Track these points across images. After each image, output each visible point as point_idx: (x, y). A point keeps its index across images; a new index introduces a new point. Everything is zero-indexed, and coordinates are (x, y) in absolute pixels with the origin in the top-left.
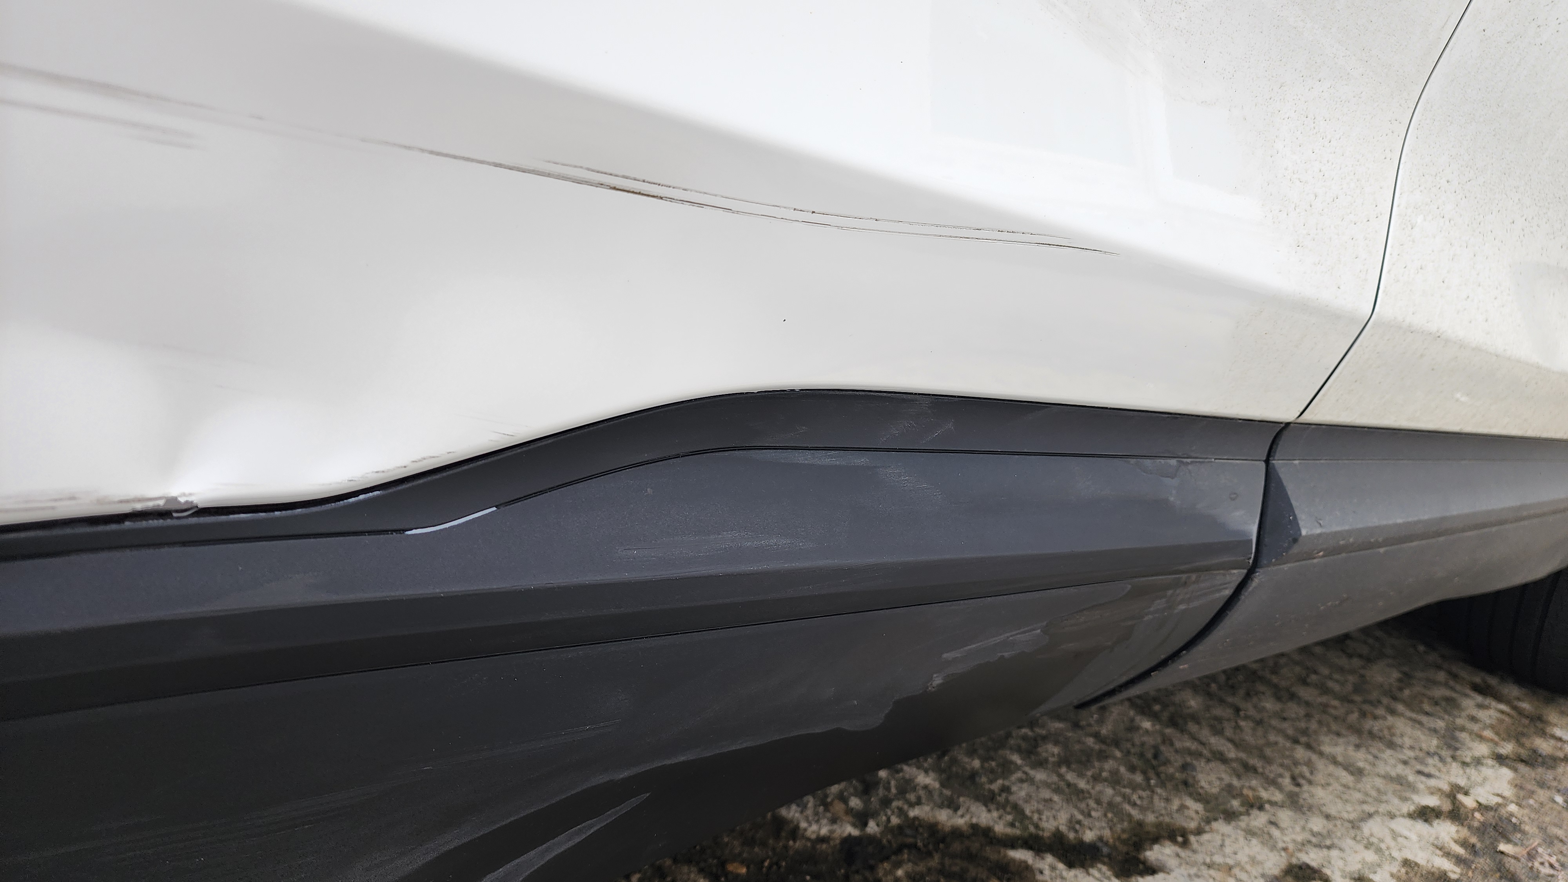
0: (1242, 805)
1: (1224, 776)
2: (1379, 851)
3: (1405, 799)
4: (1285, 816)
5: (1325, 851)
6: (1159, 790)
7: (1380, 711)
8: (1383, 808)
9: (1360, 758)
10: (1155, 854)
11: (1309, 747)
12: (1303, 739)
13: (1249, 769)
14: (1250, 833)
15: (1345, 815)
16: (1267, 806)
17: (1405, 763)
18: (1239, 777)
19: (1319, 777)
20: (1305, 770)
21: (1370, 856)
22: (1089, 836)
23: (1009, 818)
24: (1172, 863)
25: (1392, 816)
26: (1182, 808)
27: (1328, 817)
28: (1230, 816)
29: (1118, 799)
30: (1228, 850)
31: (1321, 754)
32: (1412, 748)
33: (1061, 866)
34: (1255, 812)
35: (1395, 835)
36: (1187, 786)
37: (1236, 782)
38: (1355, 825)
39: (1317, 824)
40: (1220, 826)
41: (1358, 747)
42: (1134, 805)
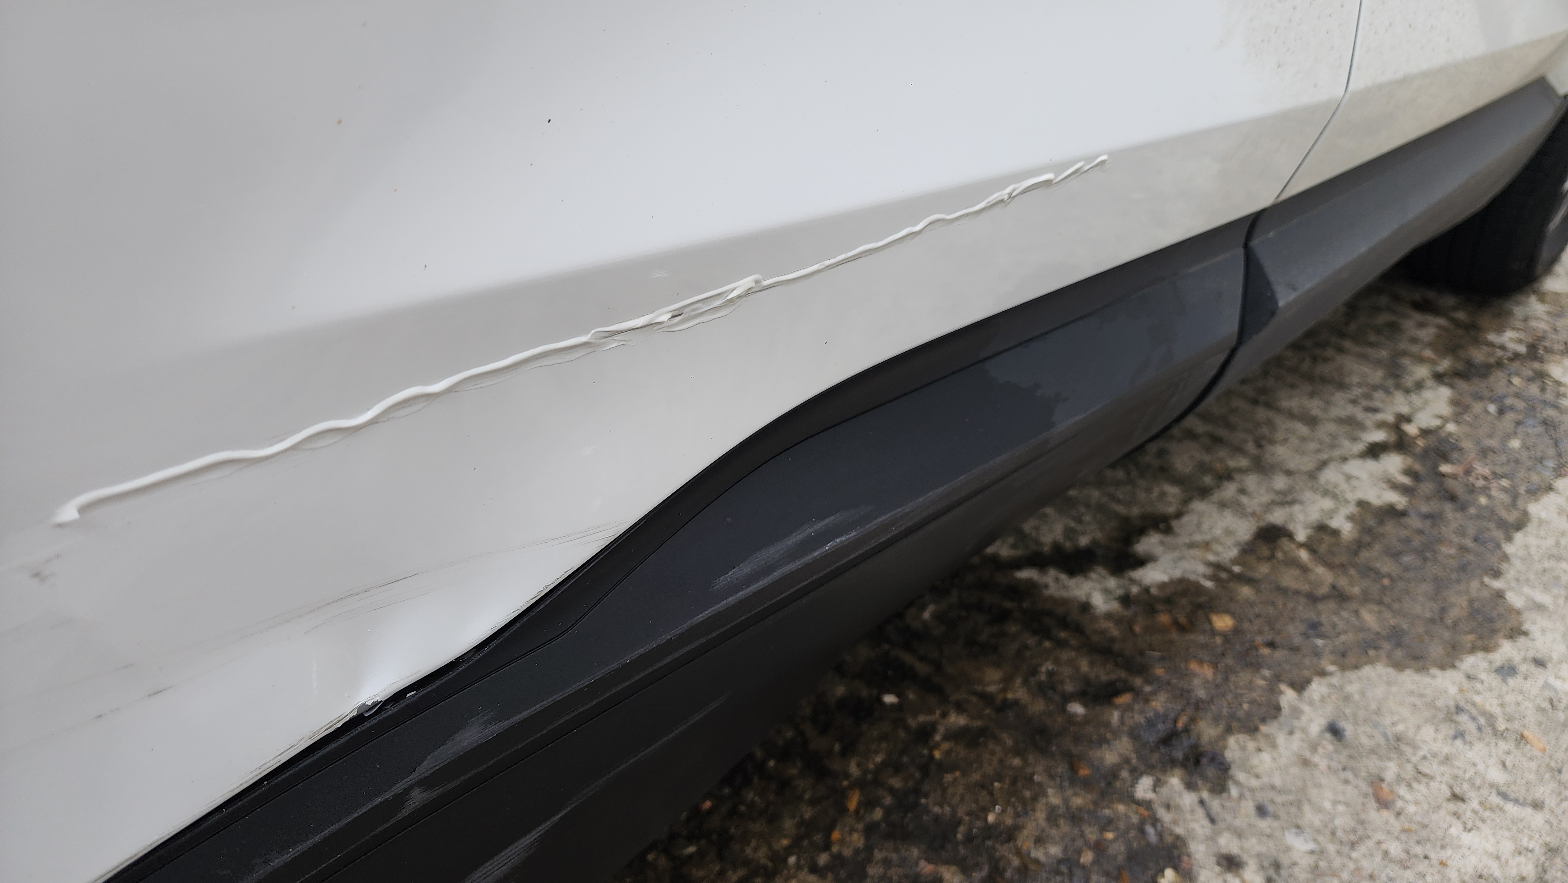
2: (1335, 496)
3: (1355, 439)
4: (1251, 481)
5: (1287, 509)
7: (1330, 352)
8: (1337, 453)
9: (1314, 406)
10: (1143, 545)
11: (1268, 405)
12: (1262, 398)
14: (1223, 505)
15: (1303, 468)
17: (1354, 402)
19: (1280, 435)
20: (1265, 430)
21: (1327, 504)
24: (1158, 550)
25: (1344, 459)
27: (1289, 473)
28: (1204, 493)
29: (1105, 499)
30: (1206, 526)
31: (1278, 410)
32: (1360, 385)
33: (1063, 577)
35: (1349, 478)
37: (1206, 458)
38: (1312, 476)
39: (1280, 482)
40: (1198, 506)
41: (1312, 395)
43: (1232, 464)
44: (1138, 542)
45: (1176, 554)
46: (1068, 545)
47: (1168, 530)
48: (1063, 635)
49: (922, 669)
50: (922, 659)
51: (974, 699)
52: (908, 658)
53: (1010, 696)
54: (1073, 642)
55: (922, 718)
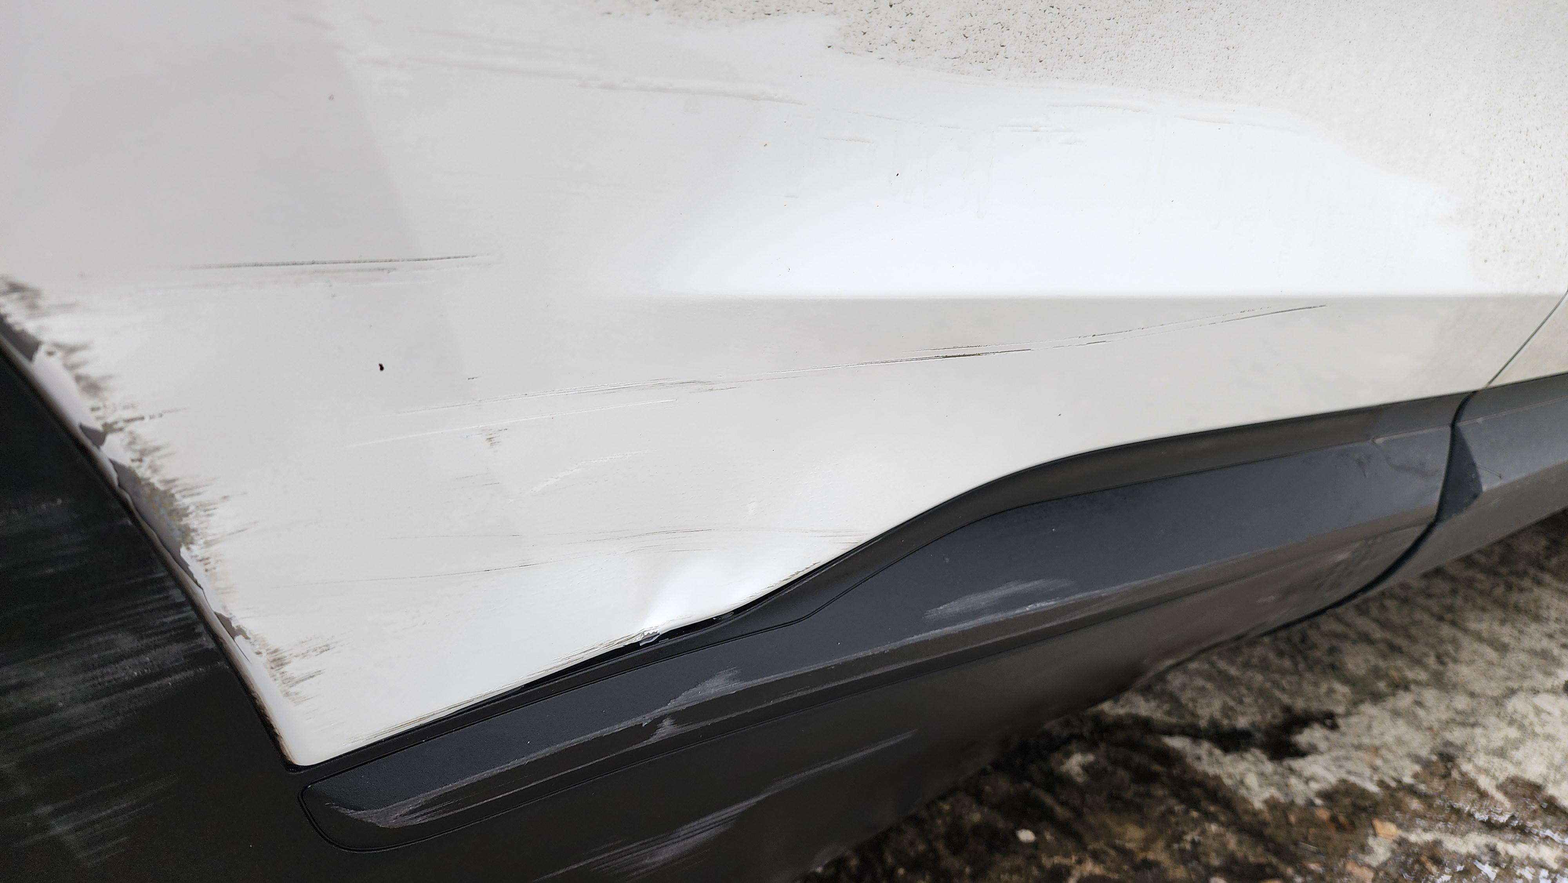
0: (1389, 685)
1: (1369, 657)
3: (1548, 674)
5: (1469, 730)
6: (1308, 675)
7: (1527, 583)
8: (1527, 684)
9: (1506, 633)
10: (1304, 738)
11: (1454, 623)
12: (1449, 616)
13: (1395, 649)
14: (1396, 714)
15: (1490, 693)
16: (1413, 687)
18: (1384, 657)
19: (1464, 655)
20: (1450, 648)
21: (1513, 733)
22: (1242, 723)
23: (1166, 707)
26: (1331, 691)
27: (1472, 695)
28: (1377, 698)
29: (1268, 685)
30: (1375, 731)
31: (1466, 631)
33: (1217, 752)
34: (1401, 693)
36: (1335, 669)
37: (1382, 664)
39: (1461, 702)
40: (1368, 709)
41: (1503, 622)
42: (1283, 690)
43: (1410, 675)
44: (1301, 733)
45: (1342, 753)
46: (1225, 722)
47: (1334, 727)
48: (1212, 809)
49: (1061, 812)
50: (1064, 804)
51: (1113, 853)
52: (1049, 800)
53: (1151, 856)
54: (1223, 818)
55: (1057, 860)
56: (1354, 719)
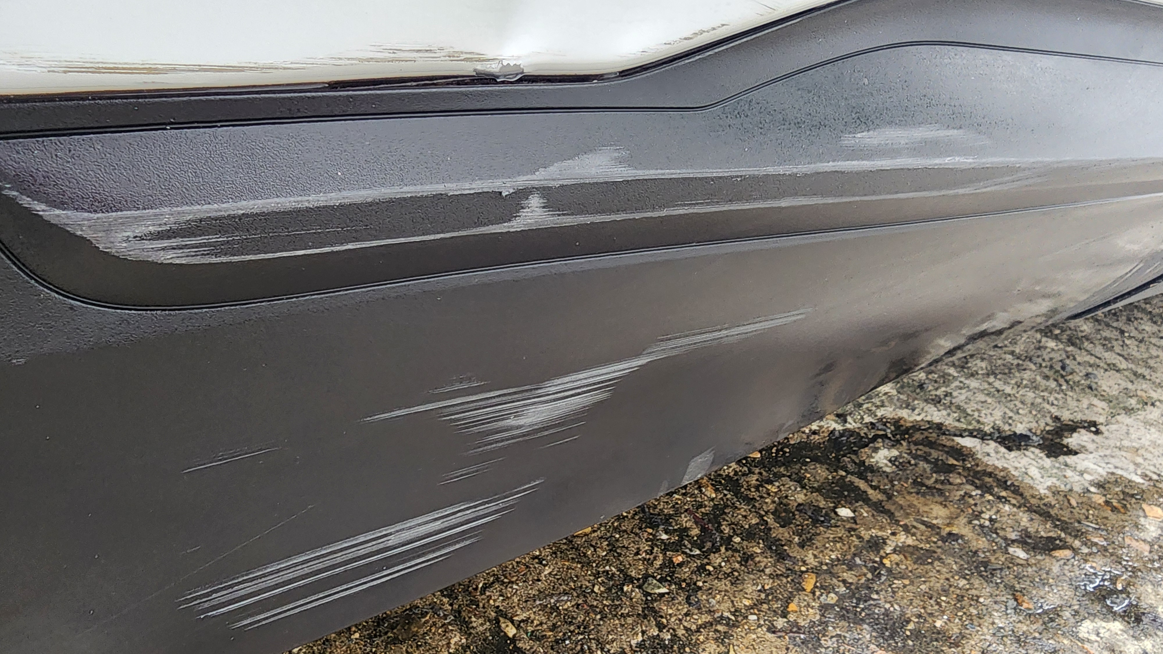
0: (1138, 402)
1: (1120, 382)
6: (1070, 393)
10: (1073, 440)
13: (1138, 376)
14: (1148, 424)
16: (1157, 403)
18: (1131, 381)
22: (1020, 428)
23: (955, 415)
24: (1091, 447)
26: (1091, 406)
28: (1129, 411)
30: (1133, 436)
33: (1003, 450)
34: (1149, 408)
36: (1092, 389)
40: (1123, 418)
42: (1052, 404)
43: (1154, 395)
44: (1070, 436)
46: (1007, 428)
47: (1097, 432)
48: (1004, 494)
49: (874, 495)
50: (874, 488)
51: (922, 527)
52: (862, 485)
53: (955, 530)
54: (1014, 501)
55: (874, 532)
56: (1113, 427)
